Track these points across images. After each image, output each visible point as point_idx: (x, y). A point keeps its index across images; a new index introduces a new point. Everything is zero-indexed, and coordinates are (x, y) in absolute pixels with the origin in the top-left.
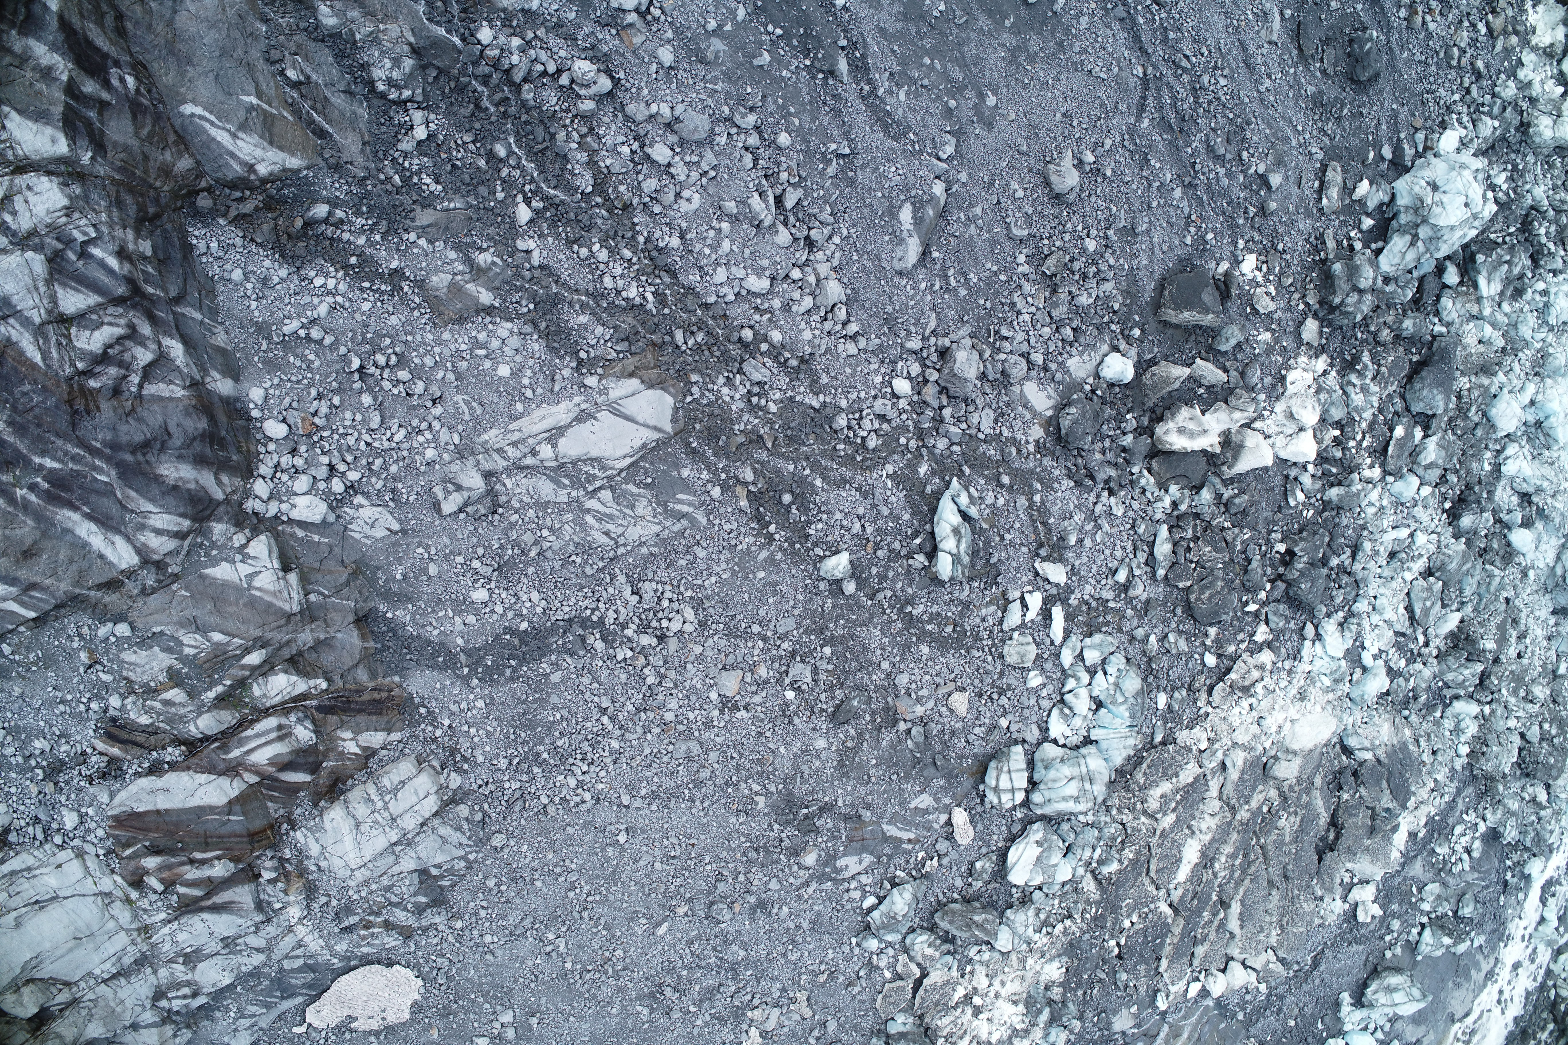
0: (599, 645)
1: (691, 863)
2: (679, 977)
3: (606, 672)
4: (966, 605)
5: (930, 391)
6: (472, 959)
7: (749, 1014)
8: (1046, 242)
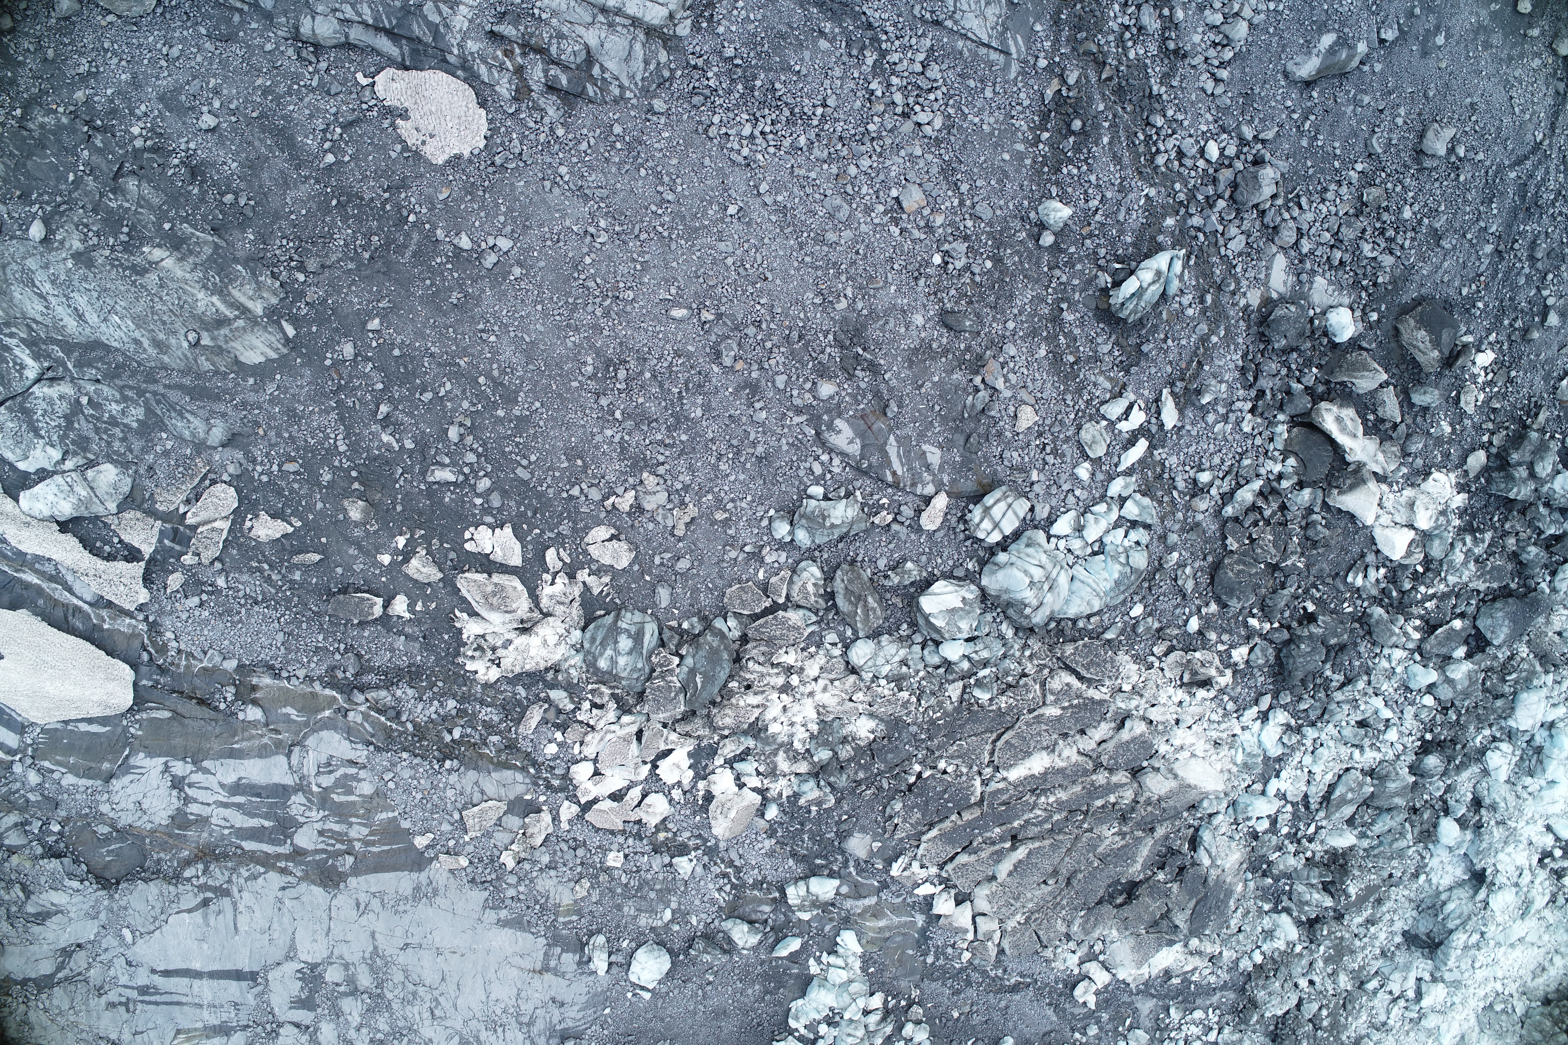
0: (870, 61)
1: (750, 289)
2: (641, 373)
3: (852, 85)
4: (1097, 359)
5: (1226, 175)
6: (535, 172)
7: (645, 475)
8: (1383, 175)
